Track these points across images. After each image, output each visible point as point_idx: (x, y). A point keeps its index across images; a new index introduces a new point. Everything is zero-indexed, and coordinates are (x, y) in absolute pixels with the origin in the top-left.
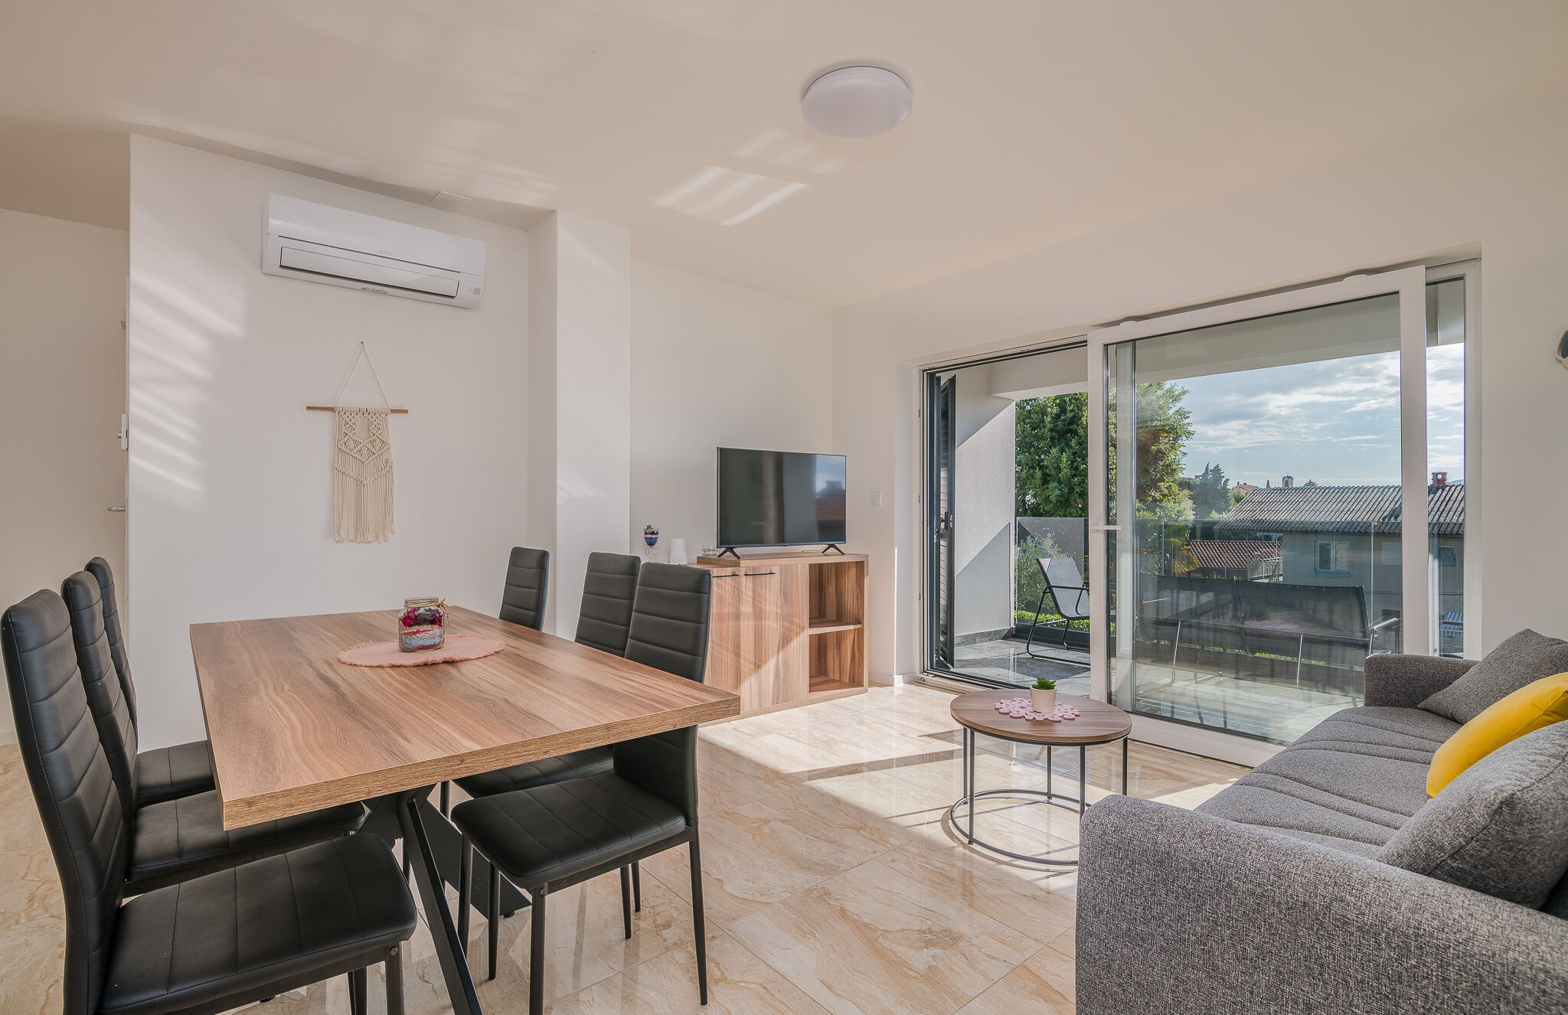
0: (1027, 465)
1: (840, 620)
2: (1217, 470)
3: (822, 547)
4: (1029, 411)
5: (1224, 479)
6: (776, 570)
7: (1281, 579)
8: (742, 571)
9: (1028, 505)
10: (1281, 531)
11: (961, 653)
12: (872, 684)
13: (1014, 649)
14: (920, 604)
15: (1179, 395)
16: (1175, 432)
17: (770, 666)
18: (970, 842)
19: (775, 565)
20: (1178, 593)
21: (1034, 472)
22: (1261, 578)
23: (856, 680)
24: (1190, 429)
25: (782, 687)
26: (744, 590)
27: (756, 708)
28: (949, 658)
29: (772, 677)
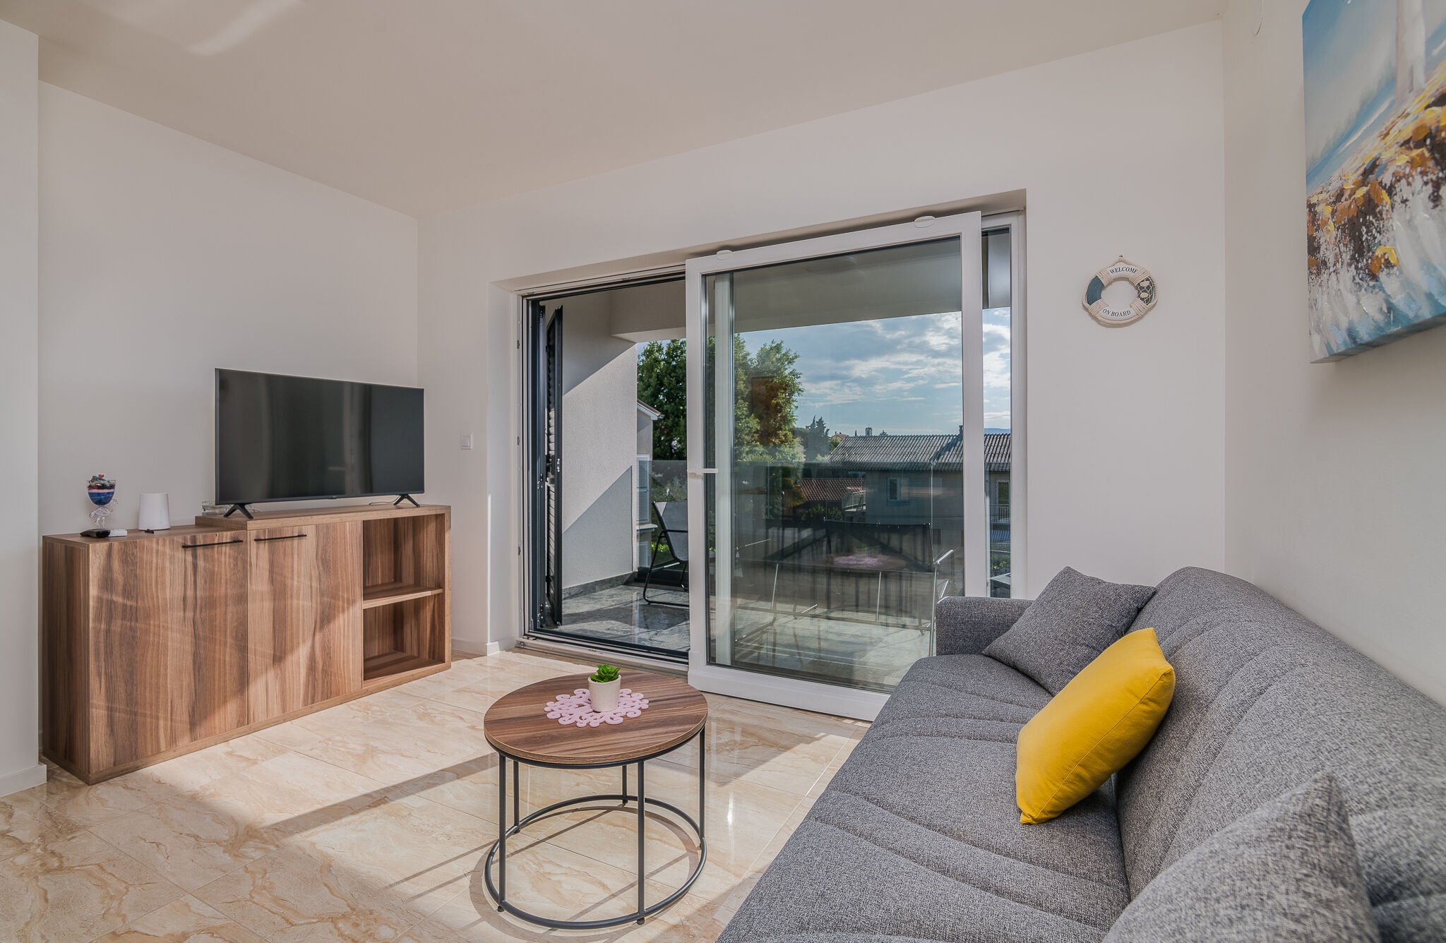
0: (673, 414)
1: (418, 586)
2: (821, 422)
3: (394, 498)
4: (675, 366)
5: (825, 430)
6: (310, 531)
7: (864, 508)
8: (252, 535)
9: (675, 450)
10: (864, 471)
11: (569, 607)
12: (458, 655)
13: (633, 596)
14: (519, 559)
15: (793, 359)
16: (788, 387)
17: (300, 657)
18: (500, 909)
19: (308, 525)
20: (783, 530)
21: (679, 420)
22: (851, 508)
23: (437, 655)
24: (800, 387)
25: (320, 681)
26: (254, 561)
27: (276, 715)
28: (556, 615)
29: (303, 671)
